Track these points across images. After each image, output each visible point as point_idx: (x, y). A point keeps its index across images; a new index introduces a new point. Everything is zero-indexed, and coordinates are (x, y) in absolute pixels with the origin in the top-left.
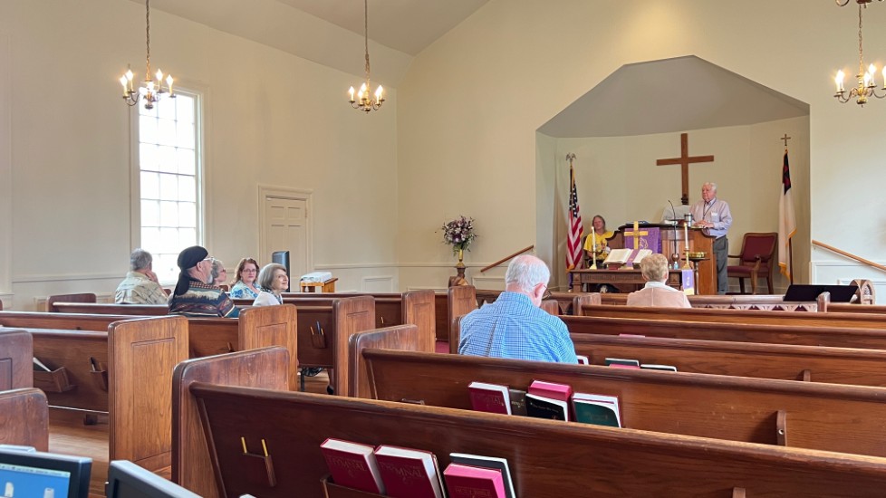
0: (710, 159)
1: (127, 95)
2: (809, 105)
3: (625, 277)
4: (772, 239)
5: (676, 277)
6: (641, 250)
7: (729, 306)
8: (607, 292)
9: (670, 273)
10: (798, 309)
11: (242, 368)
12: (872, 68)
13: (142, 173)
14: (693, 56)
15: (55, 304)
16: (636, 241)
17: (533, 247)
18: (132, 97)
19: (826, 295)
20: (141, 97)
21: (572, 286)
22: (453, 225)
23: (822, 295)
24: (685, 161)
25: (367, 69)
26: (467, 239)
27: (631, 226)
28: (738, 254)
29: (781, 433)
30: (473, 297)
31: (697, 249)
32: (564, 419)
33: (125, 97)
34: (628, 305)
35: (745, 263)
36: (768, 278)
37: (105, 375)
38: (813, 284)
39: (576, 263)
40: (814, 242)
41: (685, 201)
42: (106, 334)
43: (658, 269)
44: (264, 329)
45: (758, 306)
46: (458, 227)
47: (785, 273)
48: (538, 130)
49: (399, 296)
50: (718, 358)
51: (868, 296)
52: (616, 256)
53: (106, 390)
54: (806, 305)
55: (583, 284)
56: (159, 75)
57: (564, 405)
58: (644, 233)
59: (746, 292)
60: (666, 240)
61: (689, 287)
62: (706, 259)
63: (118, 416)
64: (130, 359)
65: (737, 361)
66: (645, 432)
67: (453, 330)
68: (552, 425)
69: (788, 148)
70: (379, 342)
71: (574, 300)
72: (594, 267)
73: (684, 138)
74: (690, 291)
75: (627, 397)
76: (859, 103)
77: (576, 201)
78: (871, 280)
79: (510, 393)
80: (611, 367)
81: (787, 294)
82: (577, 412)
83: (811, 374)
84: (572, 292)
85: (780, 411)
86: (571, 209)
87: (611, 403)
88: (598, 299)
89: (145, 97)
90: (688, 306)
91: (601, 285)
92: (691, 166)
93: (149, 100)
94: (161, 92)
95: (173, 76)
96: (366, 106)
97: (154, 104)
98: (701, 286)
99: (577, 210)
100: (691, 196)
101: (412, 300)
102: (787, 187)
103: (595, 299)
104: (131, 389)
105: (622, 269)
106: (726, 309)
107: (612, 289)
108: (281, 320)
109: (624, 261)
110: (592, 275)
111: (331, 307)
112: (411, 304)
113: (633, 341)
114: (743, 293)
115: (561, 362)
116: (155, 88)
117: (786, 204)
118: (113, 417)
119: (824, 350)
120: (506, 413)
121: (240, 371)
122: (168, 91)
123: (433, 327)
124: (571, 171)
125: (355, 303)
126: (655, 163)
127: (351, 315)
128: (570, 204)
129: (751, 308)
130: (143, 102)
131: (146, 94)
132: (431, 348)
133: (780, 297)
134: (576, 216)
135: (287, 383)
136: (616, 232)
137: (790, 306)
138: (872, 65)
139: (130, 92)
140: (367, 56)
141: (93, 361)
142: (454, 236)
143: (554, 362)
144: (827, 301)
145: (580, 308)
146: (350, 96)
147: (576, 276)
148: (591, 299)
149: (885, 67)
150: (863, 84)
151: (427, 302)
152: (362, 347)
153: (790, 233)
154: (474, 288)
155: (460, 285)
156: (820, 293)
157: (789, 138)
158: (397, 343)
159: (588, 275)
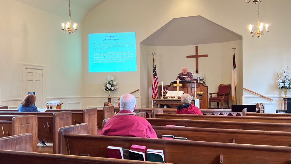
0: (206, 56)
2: (242, 36)
3: (173, 102)
4: (229, 87)
7: (212, 113)
8: (167, 108)
10: (237, 115)
11: (13, 143)
14: (200, 16)
16: (178, 88)
17: (138, 90)
19: (245, 109)
23: (244, 109)
24: (197, 56)
27: (176, 82)
28: (216, 92)
29: (221, 162)
31: (201, 91)
32: (143, 160)
35: (219, 96)
36: (227, 102)
38: (244, 104)
39: (155, 96)
40: (244, 89)
41: (197, 72)
44: (23, 125)
45: (223, 113)
47: (234, 100)
48: (140, 43)
49: (82, 111)
50: (203, 134)
54: (240, 113)
55: (158, 105)
57: (143, 154)
58: (181, 85)
59: (220, 107)
62: (204, 95)
65: (209, 135)
69: (235, 52)
70: (71, 131)
71: (152, 112)
72: (162, 98)
73: (197, 47)
75: (167, 151)
76: (258, 37)
77: (156, 71)
78: (264, 103)
79: (123, 150)
80: (163, 139)
82: (148, 156)
83: (235, 140)
85: (221, 154)
86: (153, 75)
87: (161, 153)
88: (161, 111)
91: (165, 105)
92: (199, 59)
96: (69, 31)
98: (202, 105)
99: (156, 75)
100: (199, 70)
101: (88, 112)
102: (235, 67)
103: (160, 111)
107: (168, 107)
108: (31, 121)
109: (173, 96)
110: (161, 101)
111: (53, 116)
112: (87, 114)
114: (218, 108)
117: (234, 74)
119: (239, 131)
123: (96, 124)
124: (154, 60)
125: (63, 114)
126: (186, 57)
127: (61, 119)
128: (154, 72)
129: (220, 114)
133: (231, 110)
134: (156, 77)
135: (32, 149)
136: (171, 84)
137: (234, 113)
138: (262, 23)
140: (70, 11)
144: (246, 112)
145: (154, 115)
146: (62, 27)
147: (155, 102)
148: (159, 111)
149: (267, 24)
150: (259, 30)
151: (94, 113)
152: (64, 133)
153: (236, 85)
154: (114, 107)
155: (109, 106)
156: (244, 108)
157: (235, 48)
158: (79, 131)
159: (159, 101)
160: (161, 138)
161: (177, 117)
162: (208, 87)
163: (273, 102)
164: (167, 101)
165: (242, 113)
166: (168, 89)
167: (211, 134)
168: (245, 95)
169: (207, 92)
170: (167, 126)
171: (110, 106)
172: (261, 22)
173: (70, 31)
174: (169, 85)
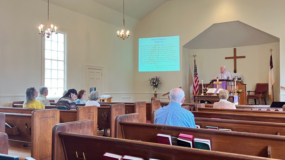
0: (244, 57)
1: (41, 33)
2: (279, 38)
3: (214, 98)
4: (266, 85)
5: (232, 98)
6: (219, 89)
7: (251, 109)
8: (207, 103)
9: (229, 97)
10: (276, 110)
13: (45, 60)
14: (238, 21)
15: (15, 105)
16: (218, 86)
17: (181, 87)
18: (42, 34)
20: (46, 33)
21: (195, 101)
22: (153, 79)
24: (235, 58)
25: (124, 25)
26: (158, 84)
27: (216, 80)
28: (254, 91)
29: (269, 154)
30: (160, 104)
31: (239, 89)
32: (191, 147)
33: (40, 34)
34: (214, 108)
35: (257, 94)
36: (265, 99)
37: (30, 129)
38: (281, 101)
39: (196, 93)
40: (281, 87)
41: (235, 72)
42: (31, 115)
43: (226, 95)
44: (86, 114)
45: (261, 109)
46: (155, 80)
47: (271, 97)
48: (183, 46)
49: (133, 104)
52: (210, 91)
53: (30, 134)
54: (278, 109)
55: (199, 101)
56: (52, 26)
57: (191, 142)
58: (221, 83)
60: (229, 85)
61: (236, 102)
62: (242, 92)
63: (34, 144)
64: (39, 124)
65: (253, 128)
66: (219, 152)
67: (152, 115)
68: (186, 149)
69: (272, 53)
70: (126, 119)
71: (195, 106)
72: (202, 95)
73: (235, 50)
74: (237, 103)
77: (197, 71)
79: (171, 138)
81: (271, 105)
82: (195, 145)
83: (280, 133)
84: (195, 103)
85: (269, 146)
86: (194, 74)
87: (208, 142)
88: (204, 106)
89: (47, 33)
90: (235, 108)
92: (237, 60)
93: (48, 34)
94: (52, 32)
95: (56, 26)
96: (123, 37)
97: (50, 36)
98: (241, 102)
99: (197, 74)
100: (237, 70)
101: (138, 105)
102: (272, 67)
104: (39, 135)
105: (212, 95)
106: (250, 110)
107: (209, 102)
108: (92, 111)
109: (213, 92)
110: (203, 97)
111: (110, 107)
113: (216, 120)
114: (256, 104)
115: (191, 127)
116: (50, 31)
118: (32, 144)
120: (170, 145)
121: (76, 128)
122: (55, 32)
123: (145, 115)
124: (195, 61)
125: (118, 105)
126: (225, 58)
127: (116, 110)
129: (259, 110)
130: (46, 35)
131: (47, 32)
132: (144, 122)
133: (269, 106)
134: (196, 76)
136: (211, 82)
137: (273, 108)
139: (42, 32)
140: (124, 20)
141: (26, 124)
142: (154, 83)
143: (188, 127)
145: (197, 109)
146: (118, 34)
147: (197, 98)
148: (201, 105)
151: (143, 106)
152: (120, 121)
153: (273, 84)
154: (160, 101)
158: (132, 120)
159: (200, 97)
166: (208, 87)
168: (282, 93)
169: (246, 90)
171: (156, 100)
174: (209, 83)
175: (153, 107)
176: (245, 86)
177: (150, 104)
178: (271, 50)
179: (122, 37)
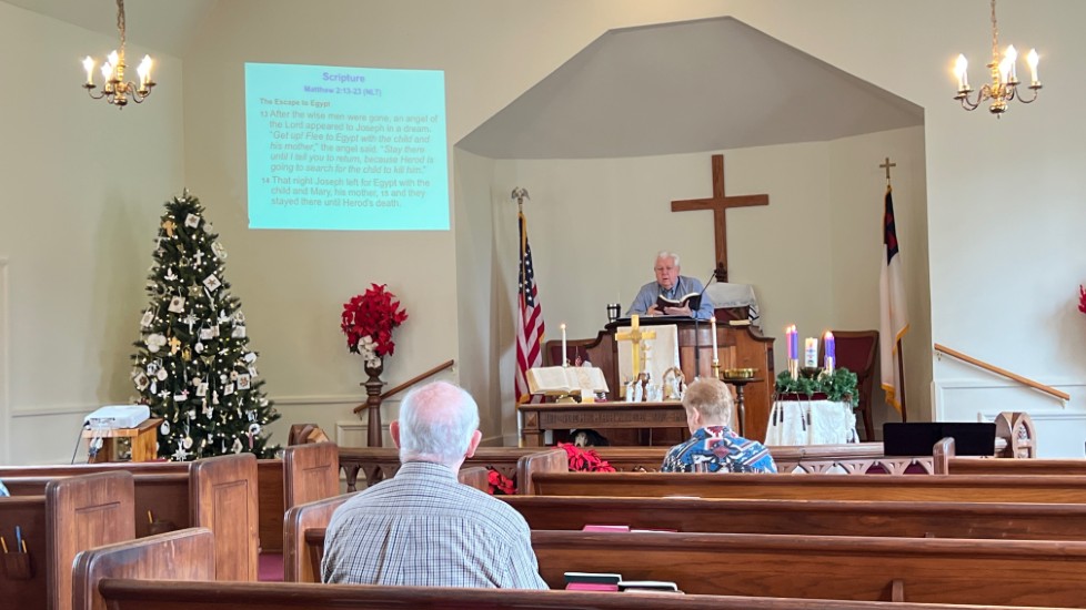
0: (762, 200)
2: (923, 109)
4: (869, 342)
7: (796, 464)
8: (586, 445)
10: (912, 469)
12: (1010, 54)
14: (729, 18)
16: (635, 349)
17: (451, 363)
19: (947, 444)
23: (940, 442)
24: (719, 203)
25: (120, 23)
27: (627, 323)
30: (334, 464)
31: (741, 363)
38: (938, 421)
40: (938, 348)
41: (721, 274)
47: (892, 403)
48: (456, 145)
50: (756, 565)
51: (1024, 442)
54: (923, 460)
55: (543, 431)
62: (757, 380)
65: (786, 569)
67: (285, 533)
69: (893, 182)
70: (135, 565)
71: (519, 464)
73: (718, 164)
76: (994, 111)
77: (531, 275)
78: (1028, 412)
80: (572, 590)
83: (904, 585)
86: (521, 291)
88: (561, 461)
91: (578, 432)
92: (731, 213)
96: (120, 94)
99: (533, 292)
100: (731, 266)
101: (211, 477)
102: (894, 250)
103: (556, 461)
107: (595, 438)
110: (558, 414)
111: (43, 497)
112: (209, 484)
119: (924, 543)
123: (253, 527)
124: (521, 221)
125: (93, 486)
126: (669, 206)
127: (83, 510)
128: (521, 281)
133: (879, 447)
134: (531, 304)
136: (601, 334)
137: (897, 460)
138: (1011, 47)
144: (950, 454)
145: (529, 479)
146: (85, 75)
147: (531, 416)
148: (549, 460)
149: (1033, 51)
150: (1000, 80)
151: (241, 476)
152: (101, 578)
153: (899, 332)
154: (336, 446)
155: (312, 441)
156: (940, 438)
157: (894, 165)
158: (170, 564)
159: (551, 413)
160: (564, 588)
161: (637, 487)
162: (775, 343)
163: (1068, 408)
164: (587, 413)
165: (931, 459)
166: (591, 358)
167: (791, 563)
168: (943, 375)
169: (771, 369)
170: (589, 529)
171: (319, 441)
172: (1006, 44)
173: (121, 92)
174: (596, 336)
175: (299, 483)
176: (770, 350)
177: (279, 466)
178: (887, 165)
179: (114, 93)
